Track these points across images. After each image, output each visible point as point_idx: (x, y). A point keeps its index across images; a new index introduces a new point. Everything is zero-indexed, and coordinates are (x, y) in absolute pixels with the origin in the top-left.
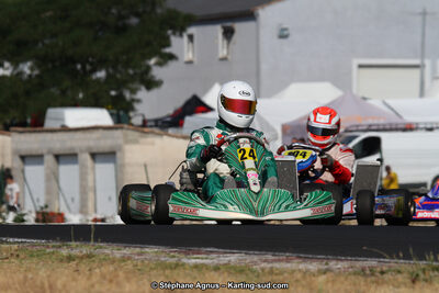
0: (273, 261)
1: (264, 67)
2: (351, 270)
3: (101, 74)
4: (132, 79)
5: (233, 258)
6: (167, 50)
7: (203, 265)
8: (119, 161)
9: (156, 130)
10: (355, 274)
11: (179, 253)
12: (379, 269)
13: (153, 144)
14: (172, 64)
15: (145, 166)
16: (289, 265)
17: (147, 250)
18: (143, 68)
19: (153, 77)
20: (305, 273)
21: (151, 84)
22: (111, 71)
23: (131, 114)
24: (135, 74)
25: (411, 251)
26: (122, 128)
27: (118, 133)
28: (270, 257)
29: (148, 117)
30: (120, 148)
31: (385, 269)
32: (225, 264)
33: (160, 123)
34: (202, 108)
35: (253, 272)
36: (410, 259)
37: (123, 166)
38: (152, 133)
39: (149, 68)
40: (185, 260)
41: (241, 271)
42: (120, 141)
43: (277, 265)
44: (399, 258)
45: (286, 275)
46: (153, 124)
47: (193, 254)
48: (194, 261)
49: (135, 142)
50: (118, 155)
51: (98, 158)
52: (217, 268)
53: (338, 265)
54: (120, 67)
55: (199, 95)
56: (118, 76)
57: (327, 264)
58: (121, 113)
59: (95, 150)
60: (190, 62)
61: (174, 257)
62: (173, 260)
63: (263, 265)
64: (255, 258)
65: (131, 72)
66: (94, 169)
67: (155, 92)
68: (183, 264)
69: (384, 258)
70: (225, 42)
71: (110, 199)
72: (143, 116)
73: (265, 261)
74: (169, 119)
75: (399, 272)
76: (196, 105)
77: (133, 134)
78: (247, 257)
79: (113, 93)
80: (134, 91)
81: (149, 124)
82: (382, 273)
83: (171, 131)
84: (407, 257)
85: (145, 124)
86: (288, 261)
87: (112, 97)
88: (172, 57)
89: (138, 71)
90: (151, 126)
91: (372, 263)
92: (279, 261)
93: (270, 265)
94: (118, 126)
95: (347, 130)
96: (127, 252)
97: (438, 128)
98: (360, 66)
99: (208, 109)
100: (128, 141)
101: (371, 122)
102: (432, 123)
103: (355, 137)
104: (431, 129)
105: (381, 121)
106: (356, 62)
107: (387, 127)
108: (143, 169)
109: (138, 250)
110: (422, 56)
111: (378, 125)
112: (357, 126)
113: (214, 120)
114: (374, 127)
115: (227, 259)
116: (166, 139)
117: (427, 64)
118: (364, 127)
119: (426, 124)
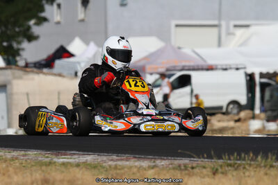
0: (117, 160)
1: (110, 27)
2: (170, 166)
4: (18, 34)
5: (90, 158)
6: (43, 15)
7: (68, 163)
8: (8, 91)
9: (35, 70)
10: (174, 169)
11: (52, 154)
12: (190, 166)
13: (33, 79)
14: (45, 24)
15: (28, 94)
16: (128, 163)
17: (29, 152)
18: (26, 27)
19: (32, 33)
20: (140, 168)
21: (31, 38)
22: (3, 29)
23: (18, 58)
24: (20, 31)
25: (212, 153)
26: (11, 68)
27: (8, 72)
28: (115, 157)
29: (29, 61)
30: (10, 83)
31: (194, 165)
32: (84, 162)
33: (37, 65)
34: (66, 55)
35: (103, 167)
36: (212, 158)
37: (12, 94)
38: (33, 72)
39: (29, 28)
40: (56, 160)
42: (10, 78)
43: (120, 163)
44: (204, 158)
45: (126, 169)
46: (33, 65)
47: (61, 155)
48: (62, 160)
49: (20, 78)
50: (8, 87)
52: (78, 165)
54: (10, 27)
55: (65, 46)
56: (9, 32)
57: (154, 162)
58: (11, 58)
60: (58, 23)
61: (47, 157)
62: (48, 160)
63: (110, 163)
64: (105, 158)
65: (17, 29)
67: (34, 43)
68: (55, 162)
69: (194, 157)
70: (83, 9)
71: (2, 118)
72: (26, 60)
73: (112, 160)
74: (43, 62)
75: (204, 167)
76: (63, 53)
77: (19, 73)
78: (99, 157)
79: (5, 44)
80: (19, 43)
81: (30, 65)
82: (193, 168)
83: (45, 70)
84: (210, 157)
85: (27, 65)
86: (127, 160)
87: (4, 47)
88: (45, 19)
89: (22, 29)
90: (31, 67)
91: (186, 161)
92: (122, 160)
93: (115, 163)
94: (8, 67)
95: (168, 70)
96: (15, 153)
97: (231, 68)
98: (177, 26)
99: (71, 55)
100: (15, 78)
101: (184, 64)
102: (226, 65)
103: (173, 75)
104: (226, 69)
105: (192, 64)
106: (174, 23)
107: (196, 68)
108: (26, 97)
109: (23, 153)
110: (220, 19)
111: (189, 66)
112: (174, 67)
113: (75, 63)
114: (186, 68)
115: (85, 159)
116: (41, 76)
117: (223, 23)
118: (180, 68)
119: (222, 66)
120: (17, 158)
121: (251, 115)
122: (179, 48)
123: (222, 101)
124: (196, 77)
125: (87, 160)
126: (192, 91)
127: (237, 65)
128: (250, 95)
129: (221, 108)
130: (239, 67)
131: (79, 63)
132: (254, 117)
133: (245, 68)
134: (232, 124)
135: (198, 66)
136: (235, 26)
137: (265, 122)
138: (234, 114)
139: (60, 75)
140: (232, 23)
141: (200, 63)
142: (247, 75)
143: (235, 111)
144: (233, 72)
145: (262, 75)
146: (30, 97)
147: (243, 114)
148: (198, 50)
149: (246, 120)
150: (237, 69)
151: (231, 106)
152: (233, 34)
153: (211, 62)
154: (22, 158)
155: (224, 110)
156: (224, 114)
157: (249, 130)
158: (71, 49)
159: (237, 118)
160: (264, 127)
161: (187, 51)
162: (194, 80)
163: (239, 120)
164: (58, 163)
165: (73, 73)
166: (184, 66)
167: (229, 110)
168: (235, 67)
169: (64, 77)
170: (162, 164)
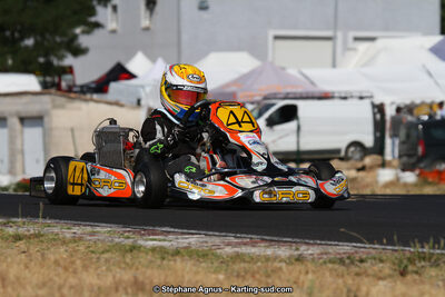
0: (237, 244)
1: (185, 37)
3: (29, 42)
4: (60, 45)
5: (193, 240)
6: (93, 19)
7: (162, 248)
8: (46, 125)
9: (82, 96)
10: (331, 261)
11: (134, 233)
12: (356, 257)
13: (79, 109)
14: (98, 33)
15: (72, 130)
16: (255, 250)
17: (98, 229)
18: (70, 37)
19: (79, 44)
21: (78, 51)
22: (39, 38)
24: (62, 43)
25: (396, 237)
26: (50, 94)
27: (46, 99)
28: (233, 240)
30: (47, 113)
31: (363, 256)
32: (186, 248)
33: (85, 89)
34: (125, 75)
35: (217, 257)
37: (51, 129)
38: (79, 98)
39: (75, 37)
40: (141, 242)
41: (205, 255)
42: (48, 107)
45: (259, 264)
46: (79, 89)
47: (149, 235)
48: (151, 243)
49: (62, 107)
50: (46, 119)
51: (26, 122)
52: (177, 252)
53: (310, 250)
54: (48, 36)
55: (123, 62)
56: (46, 44)
57: (297, 249)
59: (23, 115)
60: (114, 32)
61: (128, 238)
62: (129, 242)
63: (229, 250)
64: (217, 240)
65: (58, 39)
66: (22, 133)
68: (140, 247)
70: (148, 13)
71: (37, 161)
73: (228, 244)
74: (93, 86)
75: (381, 261)
76: (120, 73)
77: (61, 100)
78: (207, 239)
79: (41, 60)
80: (61, 58)
81: (75, 89)
83: (95, 96)
86: (254, 244)
87: (41, 64)
88: (97, 25)
89: (65, 39)
92: (245, 244)
93: (236, 249)
94: (46, 91)
95: (266, 98)
96: (77, 230)
97: (352, 97)
98: (276, 38)
99: (131, 76)
100: (55, 107)
101: (289, 90)
102: (346, 92)
103: (273, 105)
104: (345, 98)
105: (299, 90)
106: (272, 33)
107: (304, 95)
108: (70, 133)
109: (89, 229)
110: (335, 28)
111: (295, 93)
112: (275, 94)
113: (137, 86)
114: (291, 96)
115: (187, 241)
116: (92, 105)
117: (340, 35)
118: (282, 96)
119: (339, 92)
120: (80, 239)
121: (380, 162)
122: (283, 69)
123: (340, 142)
124: (304, 108)
125: (190, 243)
126: (299, 128)
127: (361, 92)
128: (378, 134)
129: (338, 151)
130: (364, 95)
131: (143, 87)
132: (384, 165)
133: (372, 97)
134: (353, 173)
135: (307, 93)
136: (356, 39)
137: (399, 171)
138: (356, 160)
139: (117, 104)
140: (352, 34)
141: (310, 89)
142: (374, 106)
143: (357, 156)
144: (355, 102)
146: (77, 134)
147: (368, 161)
148: (308, 72)
149: (372, 168)
150: (361, 98)
151: (352, 149)
152: (354, 49)
154: (89, 238)
155: (343, 154)
156: (341, 159)
157: (377, 182)
158: (131, 67)
159: (360, 165)
160: (398, 179)
161: (292, 72)
162: (301, 113)
163: (363, 169)
164: (145, 247)
165: (135, 101)
166: (288, 94)
167: (350, 154)
168: (358, 95)
169: (122, 106)
170: (310, 252)
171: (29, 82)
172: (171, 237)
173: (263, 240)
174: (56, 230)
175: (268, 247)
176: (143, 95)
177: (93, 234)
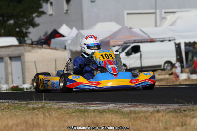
0: (130, 107)
1: (85, 16)
2: (168, 110)
3: (12, 22)
4: (26, 23)
5: (110, 106)
6: (41, 10)
7: (97, 110)
9: (39, 46)
10: (171, 112)
11: (84, 104)
12: (182, 109)
13: (37, 52)
14: (44, 16)
15: (35, 62)
16: (137, 109)
18: (31, 18)
19: (35, 22)
21: (34, 25)
22: (16, 20)
23: (26, 39)
24: (27, 21)
26: (23, 45)
27: (21, 48)
28: (127, 105)
29: (33, 40)
30: (23, 55)
33: (39, 43)
34: (58, 35)
35: (122, 112)
39: (33, 18)
40: (88, 108)
41: (117, 112)
42: (23, 51)
43: (132, 109)
44: (192, 104)
46: (36, 43)
47: (90, 105)
48: (92, 108)
49: (29, 51)
50: (22, 57)
51: (13, 59)
52: (104, 111)
54: (20, 19)
55: (56, 29)
56: (20, 22)
57: (156, 108)
58: (21, 39)
59: (11, 56)
60: (51, 15)
62: (83, 108)
63: (126, 109)
65: (25, 20)
66: (11, 64)
67: (36, 29)
70: (67, 5)
71: (19, 77)
72: (31, 40)
73: (126, 107)
74: (43, 41)
76: (55, 34)
77: (28, 48)
78: (116, 105)
79: (17, 30)
80: (27, 29)
81: (34, 43)
82: (184, 111)
83: (44, 46)
85: (32, 43)
87: (17, 32)
88: (43, 13)
89: (28, 19)
90: (35, 44)
92: (133, 107)
93: (129, 109)
94: (21, 44)
95: (125, 43)
96: (59, 105)
97: (165, 40)
98: (128, 14)
100: (26, 51)
101: (135, 38)
102: (162, 38)
103: (129, 46)
104: (162, 41)
105: (139, 38)
106: (126, 12)
107: (143, 41)
108: (34, 64)
109: (64, 104)
110: (156, 8)
111: (139, 40)
112: (129, 41)
114: (137, 41)
116: (43, 50)
117: (158, 11)
118: (132, 41)
119: (160, 39)
120: (61, 108)
122: (131, 28)
123: (161, 62)
124: (143, 47)
125: (109, 108)
126: (141, 56)
127: (170, 38)
128: (178, 57)
129: (160, 66)
131: (67, 41)
133: (175, 40)
134: (167, 76)
135: (144, 39)
136: (166, 13)
137: (189, 74)
138: (169, 70)
139: (55, 49)
140: (164, 11)
141: (146, 37)
142: (176, 44)
143: (169, 68)
144: (167, 42)
145: (186, 44)
146: (37, 64)
150: (170, 41)
151: (167, 65)
152: (165, 18)
153: (152, 37)
154: (65, 108)
155: (162, 67)
156: (162, 70)
157: (179, 80)
158: (61, 31)
159: (170, 72)
160: (189, 78)
161: (136, 30)
162: (142, 49)
163: (172, 74)
164: (90, 110)
165: (63, 47)
166: (135, 40)
167: (166, 67)
168: (168, 39)
169: (57, 50)
170: (161, 108)
171: (13, 41)
172: (100, 105)
173: (140, 105)
174: (50, 105)
175: (143, 107)
176: (67, 45)
177: (66, 106)
